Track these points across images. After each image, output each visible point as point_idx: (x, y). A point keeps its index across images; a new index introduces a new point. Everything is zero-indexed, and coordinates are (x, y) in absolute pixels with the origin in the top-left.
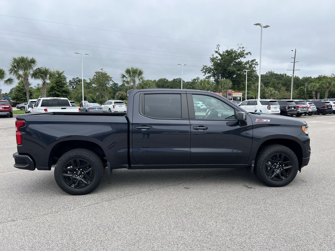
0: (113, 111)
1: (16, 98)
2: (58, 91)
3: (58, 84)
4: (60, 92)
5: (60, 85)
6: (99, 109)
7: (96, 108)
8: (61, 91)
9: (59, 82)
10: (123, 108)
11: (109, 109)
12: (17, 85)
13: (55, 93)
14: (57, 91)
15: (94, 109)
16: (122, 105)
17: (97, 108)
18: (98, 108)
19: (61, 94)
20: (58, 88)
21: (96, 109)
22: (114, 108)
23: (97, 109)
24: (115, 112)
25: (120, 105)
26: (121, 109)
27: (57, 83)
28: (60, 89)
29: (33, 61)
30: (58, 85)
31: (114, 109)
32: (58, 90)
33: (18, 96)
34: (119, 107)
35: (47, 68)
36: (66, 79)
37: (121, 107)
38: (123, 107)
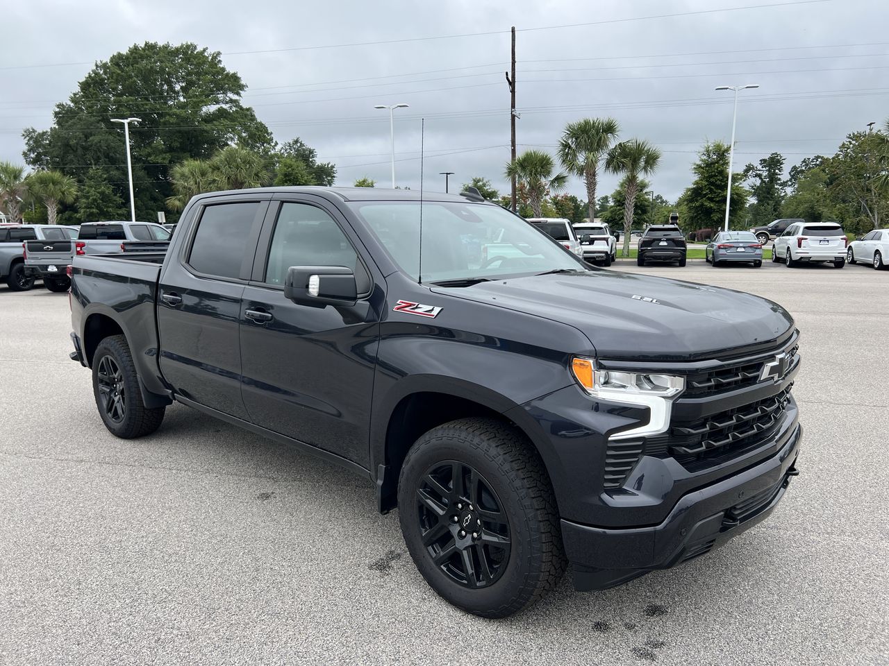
0: (795, 257)
1: (610, 219)
2: (711, 200)
3: (712, 180)
4: (714, 201)
5: (718, 182)
6: (750, 250)
7: (738, 247)
8: (718, 199)
9: (715, 176)
10: (833, 248)
11: (788, 248)
12: (619, 189)
13: (702, 205)
14: (709, 199)
15: (733, 250)
16: (828, 238)
17: (741, 245)
18: (744, 247)
19: (715, 207)
20: (711, 190)
21: (739, 250)
22: (800, 246)
23: (743, 250)
24: (802, 258)
25: (822, 238)
26: (825, 249)
27: (711, 177)
28: (715, 193)
29: (610, 128)
30: (712, 184)
31: (799, 250)
32: (710, 196)
33: (616, 214)
34: (817, 244)
35: (640, 141)
36: (782, 164)
37: (824, 245)
38: (831, 244)
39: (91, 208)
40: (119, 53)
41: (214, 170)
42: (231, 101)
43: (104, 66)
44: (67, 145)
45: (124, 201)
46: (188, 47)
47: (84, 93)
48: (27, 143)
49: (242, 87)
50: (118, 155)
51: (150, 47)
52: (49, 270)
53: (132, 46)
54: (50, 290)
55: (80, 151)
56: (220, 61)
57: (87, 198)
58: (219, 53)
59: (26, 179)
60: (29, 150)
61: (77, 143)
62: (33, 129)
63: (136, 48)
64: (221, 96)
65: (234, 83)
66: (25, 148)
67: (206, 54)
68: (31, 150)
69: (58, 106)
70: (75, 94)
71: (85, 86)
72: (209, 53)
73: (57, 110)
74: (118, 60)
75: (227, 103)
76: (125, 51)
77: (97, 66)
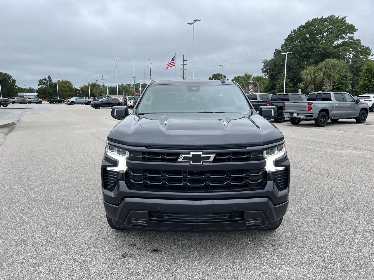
39: (280, 88)
40: (301, 25)
41: (318, 70)
42: (349, 37)
43: (295, 32)
44: (276, 65)
45: (293, 85)
46: (331, 16)
47: (285, 43)
48: (264, 65)
49: (355, 30)
50: (294, 67)
51: (315, 20)
52: (294, 115)
53: (307, 21)
54: (292, 123)
55: (280, 67)
56: (346, 20)
57: (279, 84)
58: (345, 17)
59: (252, 79)
60: (264, 68)
61: (279, 64)
62: (266, 60)
63: (308, 21)
64: (344, 36)
65: (352, 29)
66: (263, 67)
67: (339, 18)
68: (264, 67)
69: (275, 50)
70: (283, 45)
71: (286, 41)
72: (341, 17)
73: (275, 51)
74: (301, 28)
75: (347, 38)
76: (304, 24)
77: (292, 32)
